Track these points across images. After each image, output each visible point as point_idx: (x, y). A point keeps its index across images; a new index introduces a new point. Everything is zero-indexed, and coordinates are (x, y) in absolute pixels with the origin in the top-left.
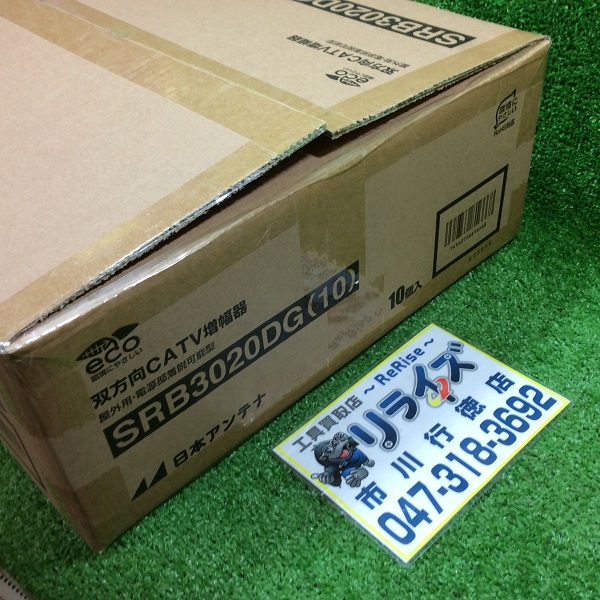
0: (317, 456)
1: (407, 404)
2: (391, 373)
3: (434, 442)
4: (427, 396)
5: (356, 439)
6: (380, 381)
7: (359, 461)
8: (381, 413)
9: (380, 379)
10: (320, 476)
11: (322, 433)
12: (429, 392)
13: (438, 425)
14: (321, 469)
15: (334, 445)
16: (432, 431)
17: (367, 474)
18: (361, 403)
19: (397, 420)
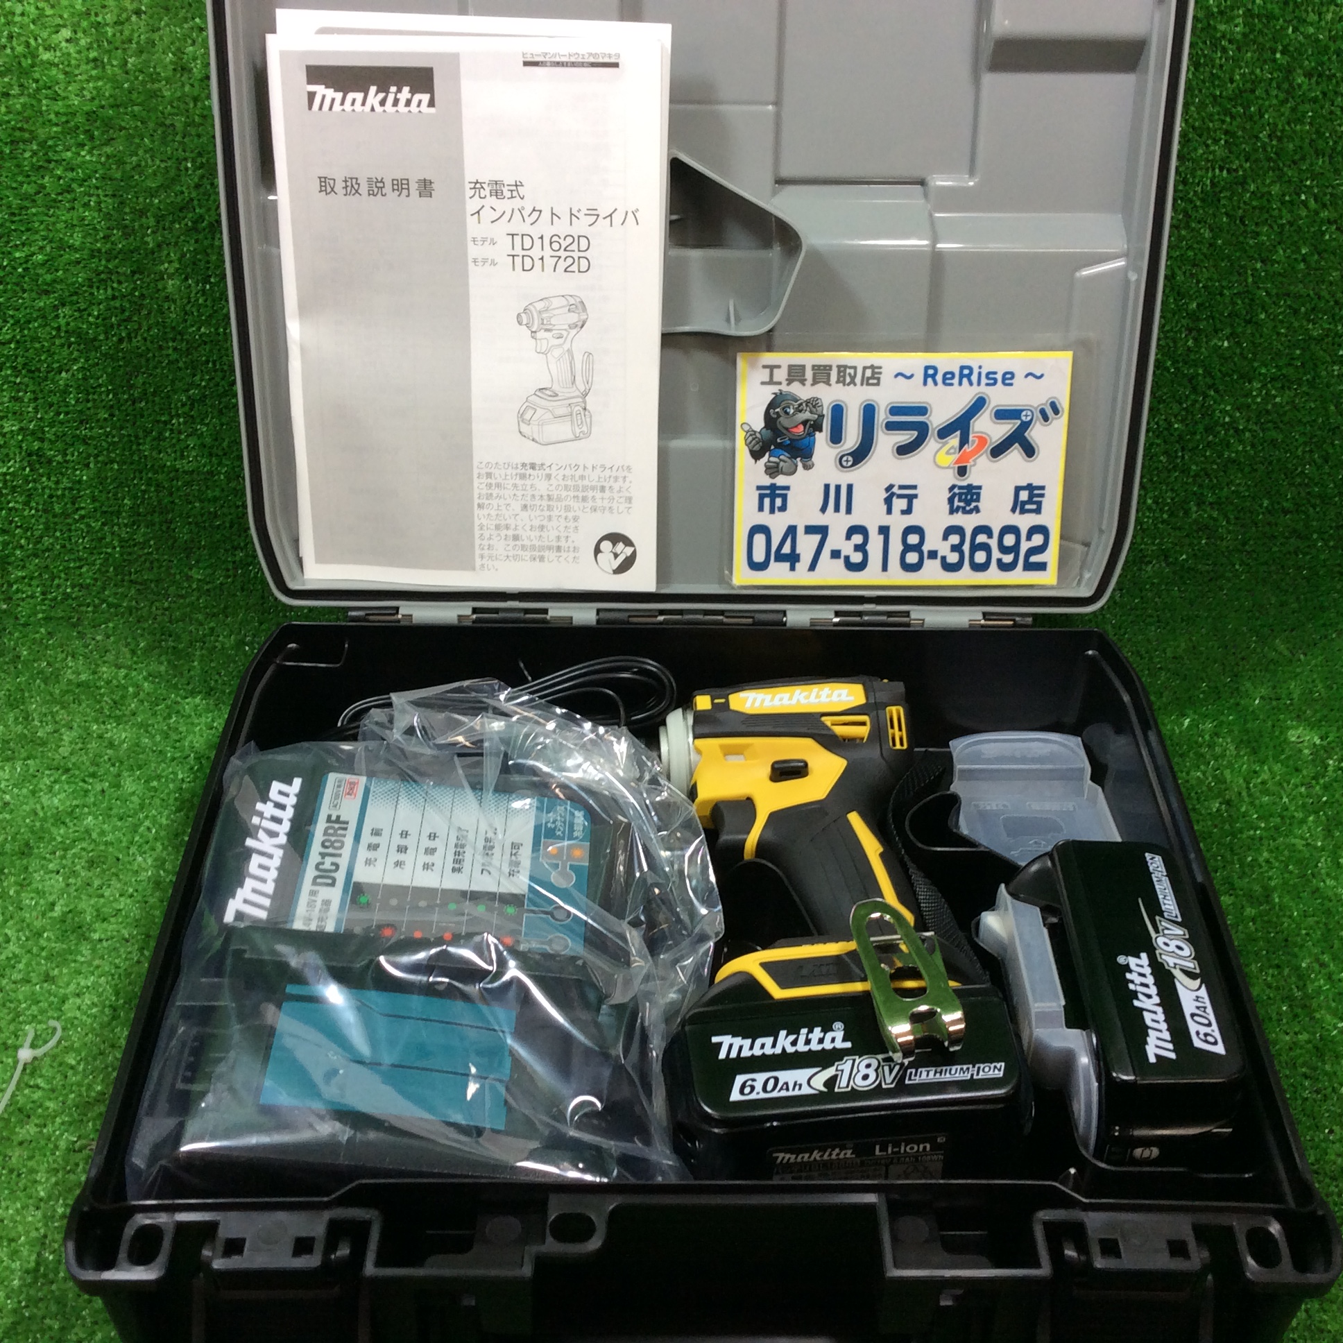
0: (772, 405)
1: (915, 433)
2: (948, 378)
3: (888, 501)
4: (946, 443)
5: (826, 424)
6: (926, 376)
7: (801, 451)
8: (882, 417)
9: (930, 374)
10: (751, 433)
11: (803, 382)
12: (954, 440)
13: (915, 487)
14: (758, 424)
15: (799, 410)
16: (901, 487)
17: (793, 472)
18: (878, 384)
19: (886, 442)
